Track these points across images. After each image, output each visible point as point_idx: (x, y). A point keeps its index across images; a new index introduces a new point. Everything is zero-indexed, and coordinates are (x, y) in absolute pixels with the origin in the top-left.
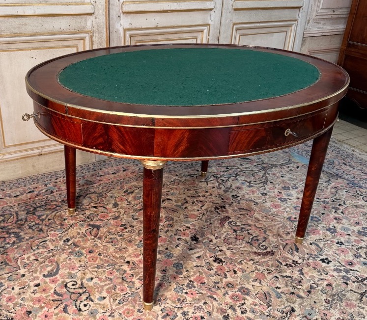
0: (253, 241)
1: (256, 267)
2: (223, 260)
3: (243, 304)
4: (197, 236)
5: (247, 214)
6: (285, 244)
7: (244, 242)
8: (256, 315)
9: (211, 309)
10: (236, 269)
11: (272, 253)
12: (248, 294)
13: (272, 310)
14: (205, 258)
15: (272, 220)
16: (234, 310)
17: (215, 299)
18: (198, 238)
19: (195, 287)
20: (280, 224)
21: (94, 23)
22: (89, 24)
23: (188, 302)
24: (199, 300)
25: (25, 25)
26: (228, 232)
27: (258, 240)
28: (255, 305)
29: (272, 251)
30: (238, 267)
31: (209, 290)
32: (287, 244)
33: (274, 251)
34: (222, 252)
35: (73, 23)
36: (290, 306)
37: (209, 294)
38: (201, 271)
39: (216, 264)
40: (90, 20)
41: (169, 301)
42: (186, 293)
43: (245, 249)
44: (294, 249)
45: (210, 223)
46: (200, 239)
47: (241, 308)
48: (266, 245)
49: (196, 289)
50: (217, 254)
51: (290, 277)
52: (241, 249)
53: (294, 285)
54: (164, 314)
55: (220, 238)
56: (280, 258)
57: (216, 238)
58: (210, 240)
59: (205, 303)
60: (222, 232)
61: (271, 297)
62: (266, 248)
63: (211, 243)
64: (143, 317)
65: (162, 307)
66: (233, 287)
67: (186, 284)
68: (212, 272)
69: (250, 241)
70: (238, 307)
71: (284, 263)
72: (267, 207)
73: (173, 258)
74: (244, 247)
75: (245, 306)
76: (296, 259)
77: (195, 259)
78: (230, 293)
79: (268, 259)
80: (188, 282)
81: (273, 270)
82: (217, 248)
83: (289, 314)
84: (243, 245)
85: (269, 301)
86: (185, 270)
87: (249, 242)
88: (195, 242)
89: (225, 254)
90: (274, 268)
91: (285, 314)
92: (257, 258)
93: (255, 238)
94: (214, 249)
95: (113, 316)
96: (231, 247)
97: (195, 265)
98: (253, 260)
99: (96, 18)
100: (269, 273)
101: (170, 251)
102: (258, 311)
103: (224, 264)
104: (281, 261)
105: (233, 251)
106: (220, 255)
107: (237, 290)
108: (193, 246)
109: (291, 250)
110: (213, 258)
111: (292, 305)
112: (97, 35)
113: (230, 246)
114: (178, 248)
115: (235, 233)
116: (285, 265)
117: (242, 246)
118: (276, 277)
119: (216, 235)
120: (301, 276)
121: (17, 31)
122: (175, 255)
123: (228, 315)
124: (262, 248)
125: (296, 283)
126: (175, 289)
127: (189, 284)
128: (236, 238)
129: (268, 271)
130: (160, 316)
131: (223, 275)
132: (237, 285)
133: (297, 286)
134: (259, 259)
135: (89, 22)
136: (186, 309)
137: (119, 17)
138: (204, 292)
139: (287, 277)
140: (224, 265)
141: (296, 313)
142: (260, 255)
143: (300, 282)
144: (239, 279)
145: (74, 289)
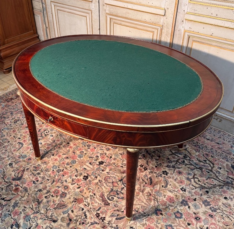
0: (115, 192)
1: (88, 197)
2: (87, 180)
3: (52, 196)
4: (104, 164)
5: (146, 183)
6: (122, 210)
7: (112, 187)
8: (45, 203)
9: (44, 183)
10: (81, 188)
11: (107, 204)
12: (61, 197)
13: (52, 211)
14: (85, 172)
15: (148, 199)
16: (47, 193)
17: (53, 183)
18: (102, 164)
19: (58, 173)
20: (147, 205)
21: (165, 21)
22: (162, 21)
23: (47, 173)
24: (50, 177)
25: (128, 13)
26: (118, 177)
27: (118, 194)
28: (53, 202)
29: (109, 204)
30: (84, 188)
31: (59, 179)
32: (123, 212)
33: (110, 205)
34: (95, 178)
35: (153, 18)
36: (58, 219)
37: (55, 180)
38: (73, 172)
39: (82, 177)
40: (163, 19)
41: (45, 166)
42: (53, 171)
43: (104, 189)
44: (118, 217)
45: (122, 167)
46: (103, 165)
47: (49, 196)
48: (114, 200)
49: (58, 174)
50: (92, 176)
51: (86, 217)
52: (103, 187)
53: (79, 220)
54: (36, 166)
55: (109, 174)
56: (104, 209)
57: (108, 173)
58: (104, 170)
59: (48, 180)
60: (115, 174)
61: (62, 209)
62: (110, 200)
63: (101, 172)
64: (33, 160)
65: (40, 164)
66: (65, 189)
67: (60, 169)
68: (74, 177)
69: (114, 190)
70: (50, 194)
71: (98, 212)
72: (165, 194)
73: (79, 159)
74: (106, 188)
75: (51, 197)
76: (108, 219)
77: (83, 167)
78: (60, 189)
79: (100, 202)
80: (62, 169)
81: (90, 207)
82: (97, 175)
83: (51, 219)
84: (108, 187)
85: (59, 208)
86: (71, 166)
87: (112, 190)
88: (98, 163)
89: (94, 180)
90: (92, 207)
91: (50, 217)
92: (98, 197)
93: (119, 192)
94: (96, 174)
95: (30, 150)
96: (102, 181)
97: (77, 169)
98: (95, 194)
99: (167, 18)
100: (86, 205)
101: (84, 155)
102: (49, 204)
103: (84, 181)
104: (100, 210)
105: (99, 183)
106: (91, 178)
107: (63, 191)
108: (94, 164)
109: (116, 215)
110: (86, 175)
111: (59, 221)
112: (166, 29)
113: (104, 181)
114: (89, 158)
115: (118, 180)
116: (97, 213)
117: (106, 187)
118: (83, 209)
119: (111, 172)
120: (90, 224)
121: (124, 16)
122: (82, 159)
123: (42, 191)
124: (110, 198)
125: (81, 221)
126: (55, 165)
127: (60, 170)
128: (113, 182)
129: (87, 204)
130: (34, 166)
131: (73, 183)
132: (68, 191)
133: (78, 222)
134: (97, 198)
135: (162, 20)
136: (42, 173)
137: (183, 21)
138: (57, 177)
139: (85, 215)
140: (82, 181)
141: (53, 224)
142: (102, 198)
143: (83, 223)
144: (73, 191)
145: (44, 133)
